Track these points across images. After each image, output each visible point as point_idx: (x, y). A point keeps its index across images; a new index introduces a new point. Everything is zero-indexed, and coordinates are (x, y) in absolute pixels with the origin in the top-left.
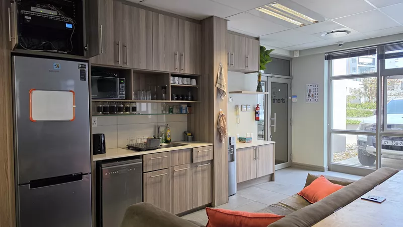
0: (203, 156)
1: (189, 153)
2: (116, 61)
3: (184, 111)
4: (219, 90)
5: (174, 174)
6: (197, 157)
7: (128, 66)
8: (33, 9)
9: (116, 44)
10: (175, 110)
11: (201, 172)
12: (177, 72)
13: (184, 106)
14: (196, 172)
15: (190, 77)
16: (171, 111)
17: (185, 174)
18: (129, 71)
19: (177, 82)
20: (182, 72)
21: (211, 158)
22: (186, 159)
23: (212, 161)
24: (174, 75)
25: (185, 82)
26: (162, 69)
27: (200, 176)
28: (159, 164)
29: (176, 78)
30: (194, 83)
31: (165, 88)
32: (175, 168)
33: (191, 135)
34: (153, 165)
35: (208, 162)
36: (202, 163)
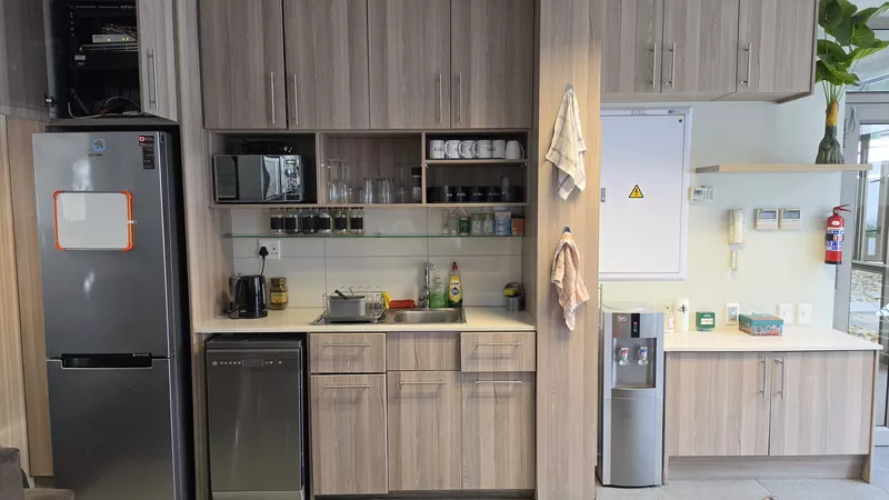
0: (497, 358)
1: (449, 344)
3: (502, 229)
4: (557, 171)
5: (402, 391)
6: (474, 358)
8: (96, 39)
10: (476, 226)
11: (493, 400)
12: (444, 125)
13: (503, 217)
14: (474, 396)
16: (464, 228)
17: (437, 396)
20: (460, 127)
21: (528, 367)
22: (440, 358)
23: (536, 376)
26: (397, 123)
27: (487, 410)
28: (353, 359)
29: (454, 144)
30: (512, 151)
31: (419, 171)
32: (405, 378)
34: (336, 359)
35: (519, 375)
36: (496, 375)
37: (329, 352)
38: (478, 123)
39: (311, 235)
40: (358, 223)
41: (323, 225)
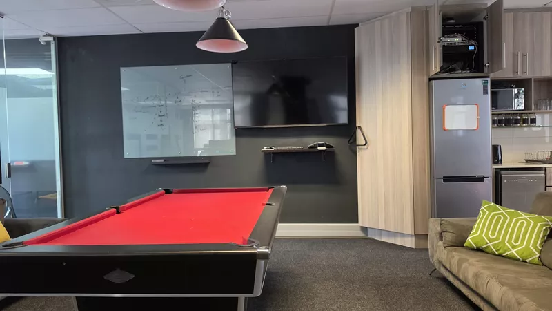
2: (515, 72)
7: (528, 75)
9: (515, 56)
18: (529, 80)
39: (510, 126)
40: (533, 121)
41: (517, 122)
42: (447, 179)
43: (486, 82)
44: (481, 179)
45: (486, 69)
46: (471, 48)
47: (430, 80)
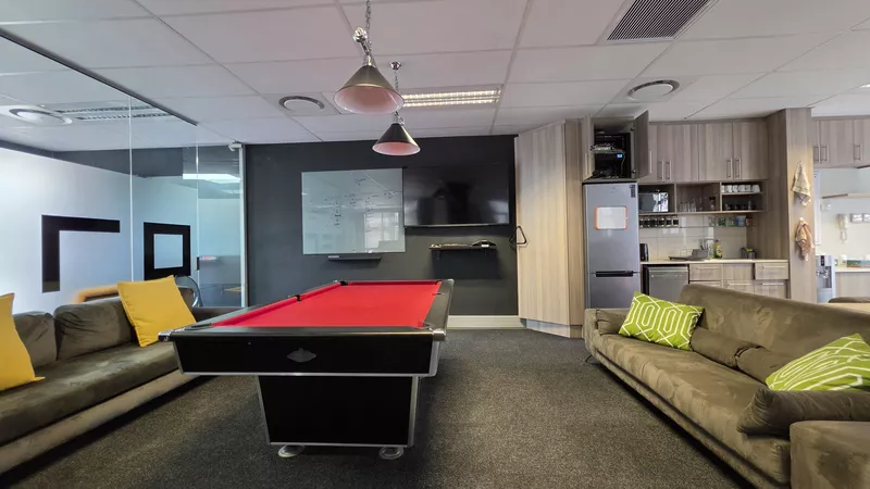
0: (772, 274)
1: (749, 268)
2: (659, 178)
3: (741, 223)
4: (797, 195)
5: (728, 288)
6: (762, 274)
7: (671, 181)
9: (659, 163)
10: (727, 222)
11: (768, 292)
12: (731, 179)
13: (742, 218)
14: (760, 291)
15: (751, 183)
16: (722, 223)
18: (671, 186)
19: (732, 190)
20: (738, 179)
21: (787, 278)
22: (745, 274)
23: (787, 282)
24: (725, 184)
25: (743, 190)
26: (710, 179)
28: (708, 274)
29: (730, 187)
30: (756, 189)
31: (714, 198)
32: (729, 282)
33: (753, 251)
34: (701, 274)
35: (780, 281)
36: (770, 281)
37: (698, 272)
38: (745, 178)
40: (676, 222)
41: (661, 223)
42: (599, 274)
43: (633, 187)
44: (630, 274)
45: (633, 175)
46: (620, 156)
47: (583, 184)
